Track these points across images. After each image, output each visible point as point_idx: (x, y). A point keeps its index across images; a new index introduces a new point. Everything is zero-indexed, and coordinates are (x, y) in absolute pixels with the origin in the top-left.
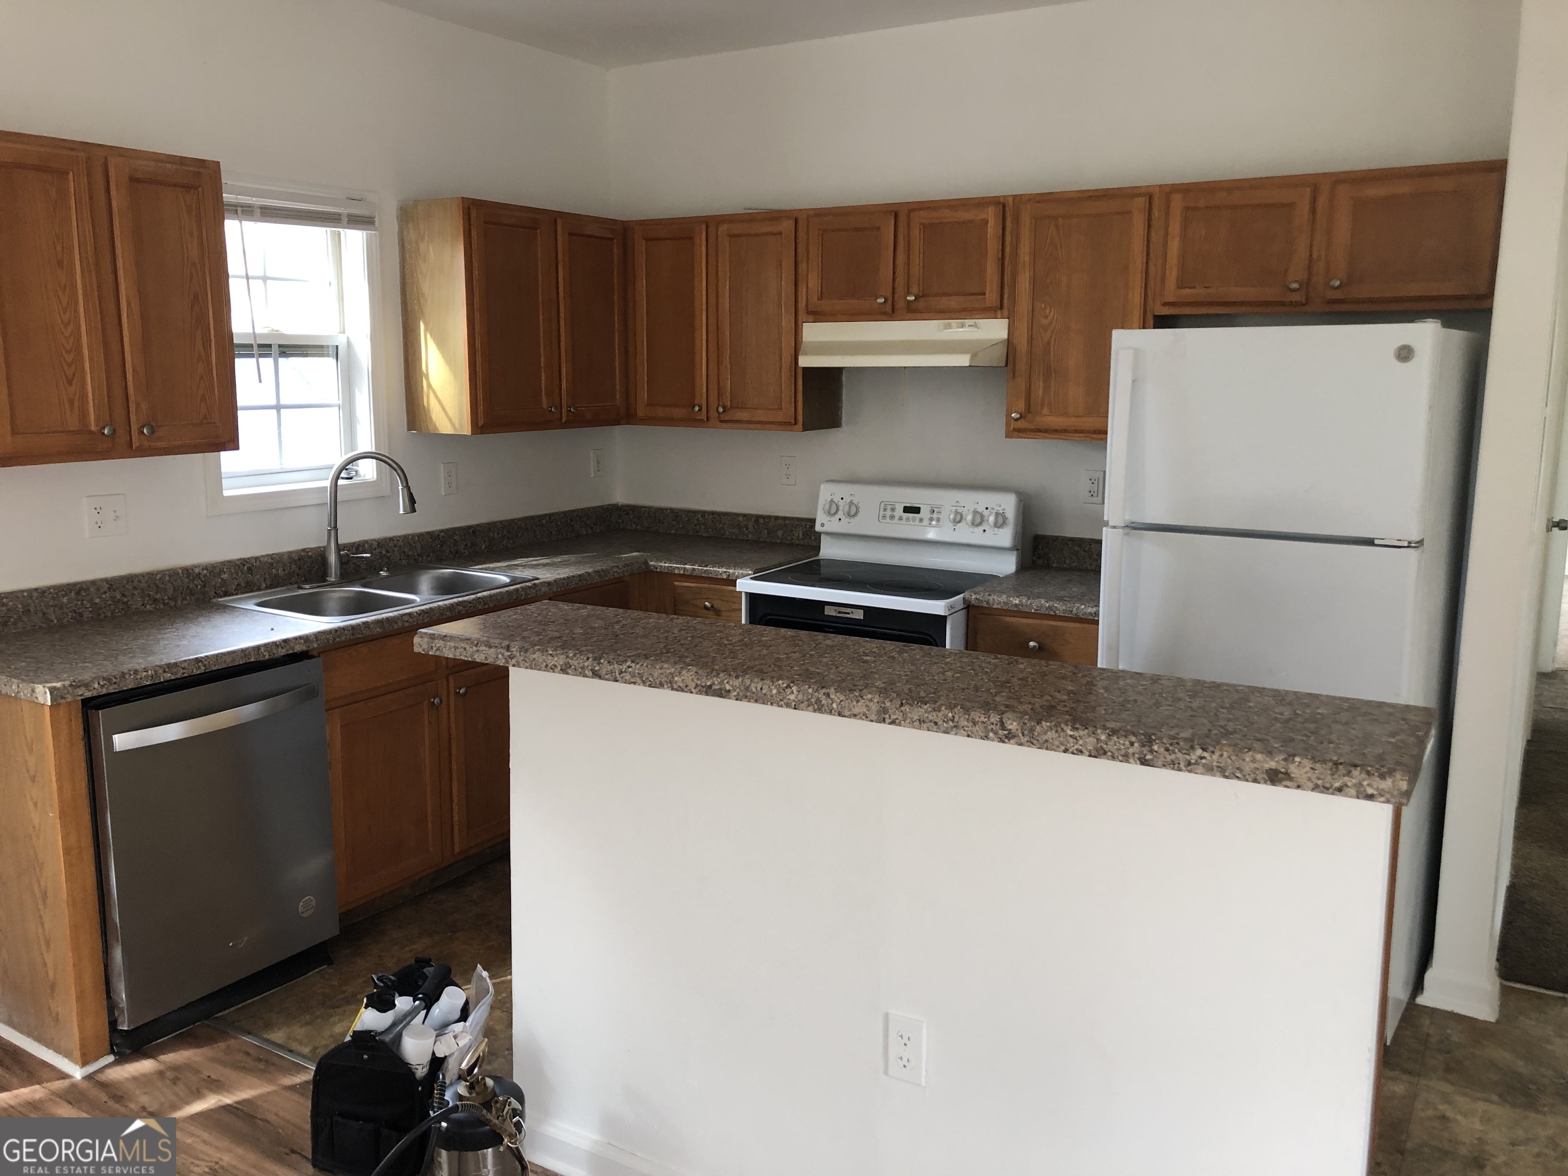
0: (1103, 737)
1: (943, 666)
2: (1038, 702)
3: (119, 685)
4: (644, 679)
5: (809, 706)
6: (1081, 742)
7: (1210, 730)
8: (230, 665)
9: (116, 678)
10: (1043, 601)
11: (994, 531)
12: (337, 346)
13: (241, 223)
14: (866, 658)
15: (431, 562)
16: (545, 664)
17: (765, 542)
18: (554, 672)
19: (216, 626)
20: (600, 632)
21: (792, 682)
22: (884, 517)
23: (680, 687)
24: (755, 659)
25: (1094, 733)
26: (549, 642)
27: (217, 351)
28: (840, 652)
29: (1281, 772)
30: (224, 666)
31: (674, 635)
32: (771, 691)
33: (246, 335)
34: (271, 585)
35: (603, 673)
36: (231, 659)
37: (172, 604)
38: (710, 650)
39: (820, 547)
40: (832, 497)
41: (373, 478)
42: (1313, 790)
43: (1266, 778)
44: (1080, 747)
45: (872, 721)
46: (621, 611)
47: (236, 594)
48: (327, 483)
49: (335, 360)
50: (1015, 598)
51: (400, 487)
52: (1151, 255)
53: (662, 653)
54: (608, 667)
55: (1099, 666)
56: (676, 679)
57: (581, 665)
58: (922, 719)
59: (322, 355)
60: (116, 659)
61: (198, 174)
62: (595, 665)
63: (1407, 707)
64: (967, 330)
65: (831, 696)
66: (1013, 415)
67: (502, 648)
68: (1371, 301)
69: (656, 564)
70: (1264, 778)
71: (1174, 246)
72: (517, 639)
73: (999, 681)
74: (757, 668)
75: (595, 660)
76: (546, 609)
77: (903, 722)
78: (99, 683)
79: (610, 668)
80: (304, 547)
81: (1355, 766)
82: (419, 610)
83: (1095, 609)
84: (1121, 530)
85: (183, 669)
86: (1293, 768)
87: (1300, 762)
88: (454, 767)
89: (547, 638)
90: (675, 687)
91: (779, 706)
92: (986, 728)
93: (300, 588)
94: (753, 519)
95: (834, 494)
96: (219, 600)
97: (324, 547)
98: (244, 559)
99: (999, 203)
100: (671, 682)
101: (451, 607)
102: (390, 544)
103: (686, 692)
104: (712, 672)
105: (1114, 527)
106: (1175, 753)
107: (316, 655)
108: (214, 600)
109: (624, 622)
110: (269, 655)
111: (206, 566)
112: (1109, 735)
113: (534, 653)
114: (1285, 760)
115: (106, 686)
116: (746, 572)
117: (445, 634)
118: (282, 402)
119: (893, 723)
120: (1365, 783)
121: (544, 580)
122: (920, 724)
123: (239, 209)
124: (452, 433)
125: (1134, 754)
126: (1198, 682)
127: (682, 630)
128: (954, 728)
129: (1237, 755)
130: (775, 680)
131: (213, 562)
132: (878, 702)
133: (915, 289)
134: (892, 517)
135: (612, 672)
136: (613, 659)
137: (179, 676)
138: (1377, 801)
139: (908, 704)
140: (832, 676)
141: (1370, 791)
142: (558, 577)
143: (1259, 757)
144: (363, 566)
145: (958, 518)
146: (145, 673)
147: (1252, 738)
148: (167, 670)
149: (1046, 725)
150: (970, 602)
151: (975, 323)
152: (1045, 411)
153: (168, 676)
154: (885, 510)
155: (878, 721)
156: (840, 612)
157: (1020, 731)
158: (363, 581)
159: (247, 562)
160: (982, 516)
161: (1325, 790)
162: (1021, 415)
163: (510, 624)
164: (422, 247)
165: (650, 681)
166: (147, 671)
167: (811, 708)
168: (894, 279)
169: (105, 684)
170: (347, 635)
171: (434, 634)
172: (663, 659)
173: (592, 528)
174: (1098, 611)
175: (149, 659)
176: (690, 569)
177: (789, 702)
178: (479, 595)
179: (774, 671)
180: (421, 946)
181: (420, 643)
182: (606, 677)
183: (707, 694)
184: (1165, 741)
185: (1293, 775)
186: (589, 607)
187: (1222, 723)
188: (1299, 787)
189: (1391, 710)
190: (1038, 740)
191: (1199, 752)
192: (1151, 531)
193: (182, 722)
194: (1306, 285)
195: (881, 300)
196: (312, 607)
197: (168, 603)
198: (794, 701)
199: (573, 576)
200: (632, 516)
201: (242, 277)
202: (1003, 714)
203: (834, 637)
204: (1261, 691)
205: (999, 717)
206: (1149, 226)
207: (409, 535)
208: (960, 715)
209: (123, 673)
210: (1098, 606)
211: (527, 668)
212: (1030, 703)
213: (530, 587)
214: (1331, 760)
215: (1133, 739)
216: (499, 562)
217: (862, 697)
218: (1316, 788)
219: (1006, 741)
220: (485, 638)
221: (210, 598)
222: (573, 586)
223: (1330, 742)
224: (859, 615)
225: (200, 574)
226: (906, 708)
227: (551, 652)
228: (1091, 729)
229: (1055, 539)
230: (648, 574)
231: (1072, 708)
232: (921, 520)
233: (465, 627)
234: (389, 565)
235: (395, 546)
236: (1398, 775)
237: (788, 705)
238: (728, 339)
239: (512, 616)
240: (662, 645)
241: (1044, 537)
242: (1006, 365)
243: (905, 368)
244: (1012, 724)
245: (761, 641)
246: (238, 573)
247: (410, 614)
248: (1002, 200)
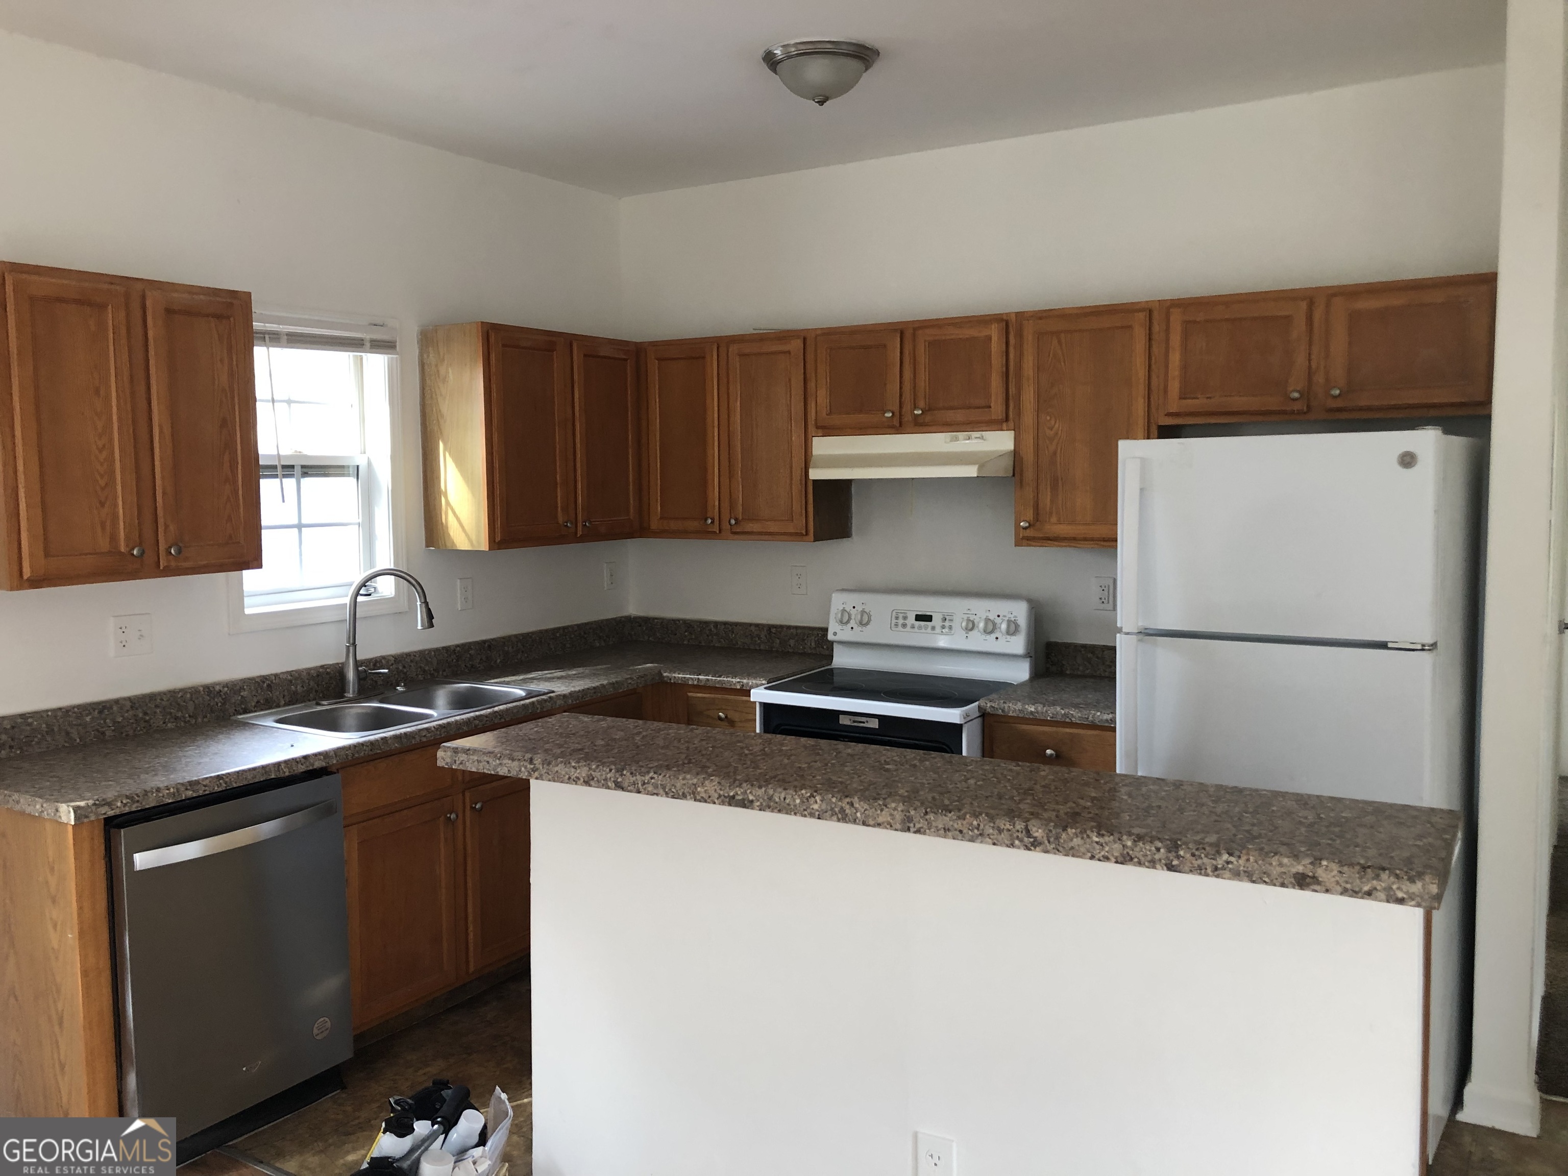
0: (1129, 843)
1: (966, 774)
2: (1063, 809)
3: (141, 803)
4: (667, 790)
5: (832, 815)
6: (1107, 849)
7: (1235, 835)
8: (251, 782)
9: (138, 796)
10: (1058, 709)
11: (1006, 638)
12: (358, 466)
13: (268, 349)
14: (887, 767)
15: (446, 677)
16: (567, 776)
17: (777, 651)
18: (576, 784)
19: (237, 743)
20: (620, 743)
21: (816, 791)
22: (896, 625)
23: (702, 797)
24: (776, 769)
25: (1119, 839)
26: (571, 755)
27: (243, 473)
28: (860, 761)
29: (1308, 876)
30: (245, 783)
31: (695, 746)
32: (794, 800)
33: (271, 457)
34: (289, 701)
35: (625, 785)
36: (252, 775)
37: (193, 721)
38: (732, 760)
39: (833, 656)
40: (844, 606)
41: (392, 594)
42: (1342, 894)
43: (1294, 881)
44: (1106, 854)
45: (896, 830)
46: (640, 722)
47: (255, 711)
48: (347, 600)
49: (356, 480)
50: (1030, 706)
51: (419, 603)
52: (1153, 367)
53: (684, 764)
54: (631, 778)
55: (1118, 771)
56: (699, 789)
57: (604, 777)
58: (947, 828)
59: (343, 475)
60: (139, 776)
61: (231, 305)
62: (617, 776)
63: (1432, 810)
64: (973, 441)
65: (855, 806)
66: (1022, 524)
67: (525, 760)
68: (1369, 409)
69: (669, 675)
70: (1291, 883)
71: (1175, 358)
72: (540, 751)
73: (1021, 789)
74: (780, 777)
75: (618, 772)
76: (568, 721)
77: (927, 831)
78: (122, 802)
79: (632, 779)
80: (323, 663)
81: (1384, 869)
82: (437, 725)
83: (1111, 716)
84: (1134, 637)
85: (205, 786)
86: (1320, 872)
87: (1327, 866)
88: (470, 884)
89: (569, 750)
90: (698, 797)
91: (802, 816)
92: (1011, 835)
93: (318, 704)
94: (765, 629)
95: (846, 603)
96: (240, 717)
97: (342, 664)
98: (263, 676)
99: (1002, 320)
100: (694, 793)
101: (468, 722)
102: (407, 660)
103: (709, 803)
104: (734, 782)
105: (1128, 634)
106: (1202, 858)
107: (335, 771)
108: (233, 718)
109: (644, 733)
110: (289, 772)
111: (227, 684)
112: (1135, 841)
113: (557, 766)
114: (1311, 863)
115: (129, 805)
116: (760, 682)
117: (468, 748)
118: (304, 521)
119: (918, 831)
120: (1394, 887)
121: (559, 693)
122: (945, 832)
123: (267, 336)
124: (470, 548)
125: (1160, 860)
126: (1219, 787)
127: (702, 740)
128: (978, 836)
129: (1263, 860)
130: (798, 789)
131: (233, 680)
132: (902, 811)
133: (922, 404)
134: (904, 626)
135: (634, 783)
136: (635, 770)
137: (201, 793)
138: (1407, 905)
139: (932, 812)
140: (855, 785)
141: (1400, 895)
142: (573, 689)
143: (1285, 861)
144: (380, 682)
145: (970, 625)
146: (168, 791)
147: (1278, 842)
148: (189, 788)
149: (1072, 832)
150: (985, 710)
151: (982, 434)
152: (1054, 519)
153: (190, 793)
154: (897, 618)
155: (903, 830)
156: (854, 722)
157: (1045, 838)
158: (380, 697)
159: (266, 679)
160: (994, 624)
161: (1354, 894)
162: (1029, 523)
163: (531, 737)
164: (442, 370)
165: (673, 792)
166: (168, 789)
167: (835, 818)
168: (901, 396)
169: (128, 802)
170: (365, 751)
171: (457, 748)
172: (685, 769)
173: (605, 641)
174: (1115, 718)
175: (172, 776)
176: (703, 679)
177: (813, 811)
178: (496, 709)
179: (796, 780)
180: (436, 1069)
181: (443, 757)
182: (629, 788)
183: (730, 805)
184: (1191, 847)
185: (1320, 879)
186: (609, 719)
187: (1247, 828)
188: (1327, 891)
189: (1416, 813)
190: (1063, 847)
191: (1225, 857)
192: (1167, 636)
193: (205, 840)
194: (1307, 394)
195: (889, 415)
196: (330, 723)
197: (189, 721)
198: (817, 811)
199: (588, 689)
200: (644, 628)
201: (267, 401)
202: (1028, 821)
203: (855, 745)
204: (1284, 795)
205: (1025, 824)
206: (1150, 339)
207: (425, 650)
208: (985, 822)
209: (145, 791)
210: (1114, 712)
211: (549, 781)
212: (1054, 810)
213: (545, 701)
214: (1359, 864)
215: (1159, 844)
216: (514, 675)
217: (886, 806)
218: (1344, 892)
219: (1032, 848)
220: (508, 752)
221: (230, 716)
222: (587, 699)
223: (1357, 846)
224: (874, 724)
225: (220, 691)
226: (931, 816)
227: (573, 764)
228: (1117, 835)
229: (1067, 646)
230: (661, 685)
231: (1097, 814)
232: (933, 628)
233: (487, 741)
234: (405, 681)
235: (412, 661)
236: (1427, 878)
237: (812, 815)
238: (740, 455)
239: (533, 728)
240: (683, 756)
241: (1056, 644)
242: (1014, 475)
243: (913, 479)
244: (1038, 831)
245: (781, 751)
246: (257, 691)
247: (427, 729)
248: (1005, 318)
